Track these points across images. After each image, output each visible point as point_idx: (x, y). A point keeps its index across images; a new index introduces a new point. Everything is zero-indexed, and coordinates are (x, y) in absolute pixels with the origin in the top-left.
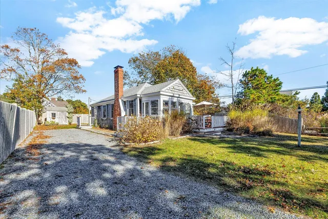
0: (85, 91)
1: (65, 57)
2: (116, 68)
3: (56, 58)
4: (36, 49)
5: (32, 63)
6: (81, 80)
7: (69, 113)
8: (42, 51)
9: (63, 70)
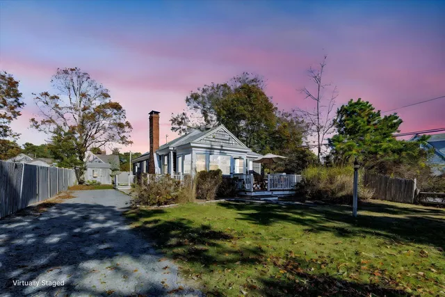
0: (131, 142)
1: (107, 101)
2: (151, 113)
3: (97, 103)
4: (78, 93)
5: (73, 111)
6: (127, 129)
7: (113, 171)
8: (83, 95)
9: (105, 116)
